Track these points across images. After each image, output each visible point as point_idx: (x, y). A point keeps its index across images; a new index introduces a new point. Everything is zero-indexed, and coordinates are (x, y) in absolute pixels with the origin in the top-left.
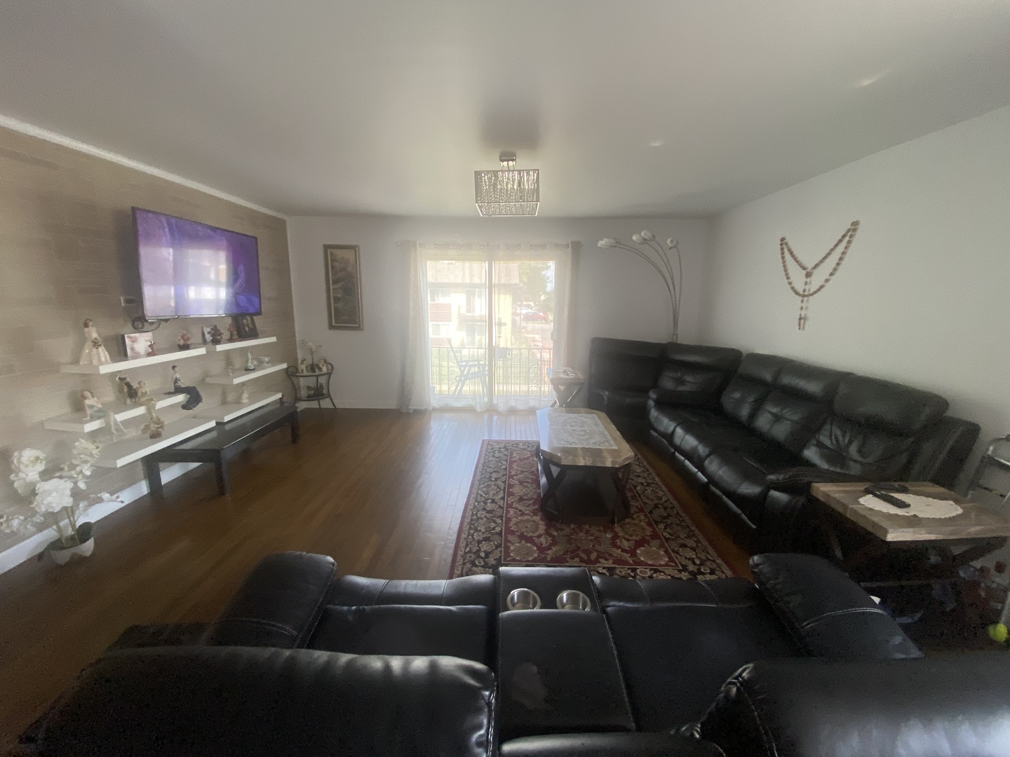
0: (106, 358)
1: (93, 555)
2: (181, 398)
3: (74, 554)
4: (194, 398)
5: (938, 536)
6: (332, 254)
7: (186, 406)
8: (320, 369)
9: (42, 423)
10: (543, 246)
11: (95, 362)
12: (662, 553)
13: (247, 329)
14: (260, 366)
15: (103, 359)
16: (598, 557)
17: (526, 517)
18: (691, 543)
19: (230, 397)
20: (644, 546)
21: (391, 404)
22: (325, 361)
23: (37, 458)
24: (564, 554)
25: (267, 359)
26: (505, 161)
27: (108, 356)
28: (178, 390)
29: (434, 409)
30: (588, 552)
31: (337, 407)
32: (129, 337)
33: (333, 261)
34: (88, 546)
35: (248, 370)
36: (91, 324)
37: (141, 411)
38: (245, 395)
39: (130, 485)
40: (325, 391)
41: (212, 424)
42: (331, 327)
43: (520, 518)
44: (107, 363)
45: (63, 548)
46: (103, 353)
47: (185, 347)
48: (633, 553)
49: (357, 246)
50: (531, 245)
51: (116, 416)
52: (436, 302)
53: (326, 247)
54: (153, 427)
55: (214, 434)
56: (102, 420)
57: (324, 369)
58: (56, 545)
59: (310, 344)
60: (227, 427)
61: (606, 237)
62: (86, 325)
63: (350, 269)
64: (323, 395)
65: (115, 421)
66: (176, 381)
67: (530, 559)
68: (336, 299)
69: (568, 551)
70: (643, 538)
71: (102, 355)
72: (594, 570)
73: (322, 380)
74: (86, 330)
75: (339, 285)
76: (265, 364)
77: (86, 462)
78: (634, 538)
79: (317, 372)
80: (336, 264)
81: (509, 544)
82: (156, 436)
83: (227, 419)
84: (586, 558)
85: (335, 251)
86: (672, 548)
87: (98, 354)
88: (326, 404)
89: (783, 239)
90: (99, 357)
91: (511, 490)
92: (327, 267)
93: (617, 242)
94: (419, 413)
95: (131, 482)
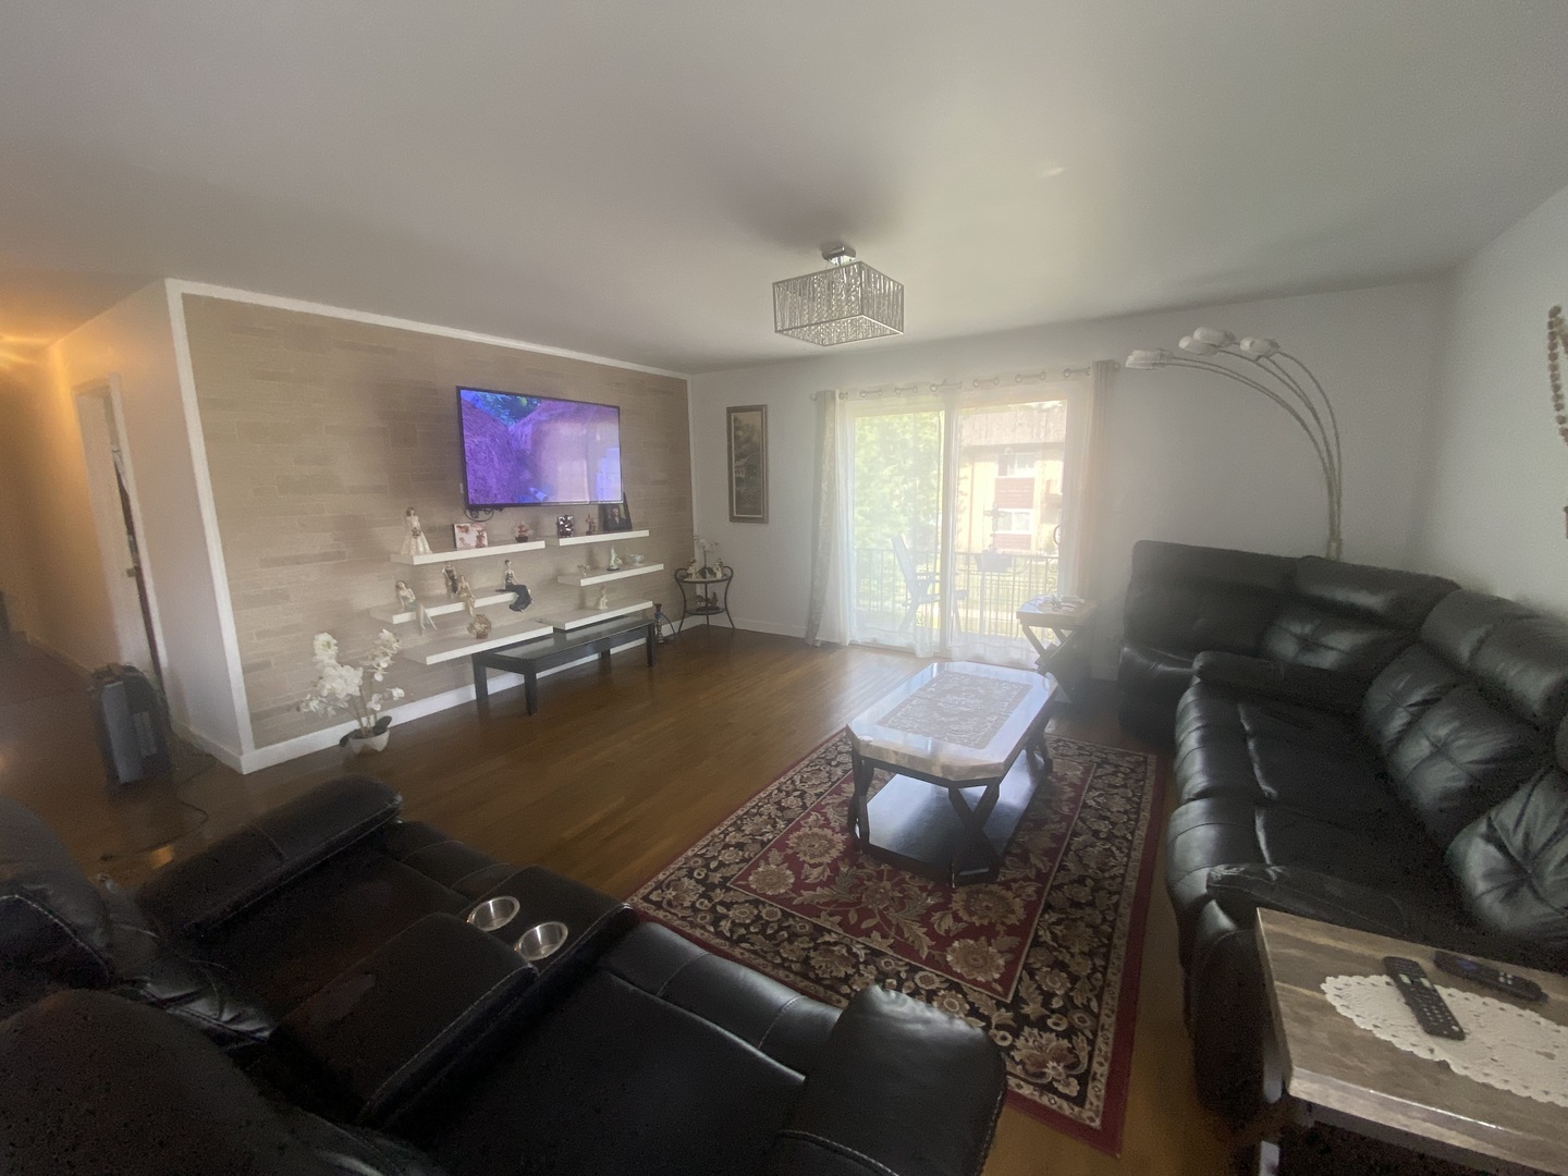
0: (424, 548)
1: (386, 749)
2: (509, 597)
3: (365, 746)
4: (523, 600)
5: (1473, 1141)
6: (735, 420)
7: (516, 607)
8: (715, 574)
9: (368, 611)
10: (1041, 376)
11: (413, 552)
12: (1001, 962)
13: (617, 519)
14: (626, 564)
15: (421, 549)
16: (876, 927)
17: (828, 832)
18: (1083, 967)
19: (590, 603)
20: (976, 940)
21: (798, 630)
22: (721, 565)
23: (328, 643)
24: (824, 904)
25: (638, 558)
26: (834, 256)
27: (427, 547)
28: (510, 588)
29: (853, 645)
30: (865, 914)
31: (737, 627)
32: (459, 527)
33: (737, 429)
34: (381, 741)
35: (610, 570)
36: (413, 512)
37: (458, 607)
38: (604, 600)
39: (457, 687)
40: (720, 604)
41: (549, 630)
42: (733, 519)
43: (816, 830)
44: (425, 553)
45: (361, 738)
46: (422, 543)
47: (522, 539)
48: (943, 942)
49: (765, 406)
50: (1018, 376)
51: (427, 610)
52: (1009, 476)
53: (730, 410)
54: (479, 627)
55: (550, 643)
56: (414, 613)
57: (719, 575)
58: (357, 734)
59: (702, 541)
60: (569, 637)
61: (1137, 349)
62: (409, 514)
63: (755, 438)
64: (718, 608)
65: (425, 615)
66: (508, 577)
67: (769, 893)
68: (739, 480)
69: (836, 901)
70: (992, 925)
71: (420, 544)
72: (846, 945)
73: (719, 589)
74: (409, 518)
75: (744, 461)
76: (638, 565)
77: (386, 654)
78: (974, 919)
79: (709, 577)
80: (740, 433)
81: (762, 863)
82: (481, 637)
83: (568, 626)
84: (853, 922)
85: (740, 415)
86: (1031, 960)
87: (417, 543)
88: (717, 620)
89: (1555, 311)
90: (417, 548)
91: (843, 786)
92: (729, 440)
93: (1162, 356)
94: (829, 647)
95: (460, 684)
